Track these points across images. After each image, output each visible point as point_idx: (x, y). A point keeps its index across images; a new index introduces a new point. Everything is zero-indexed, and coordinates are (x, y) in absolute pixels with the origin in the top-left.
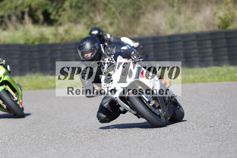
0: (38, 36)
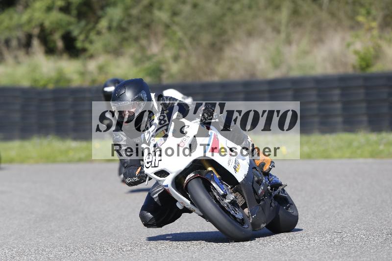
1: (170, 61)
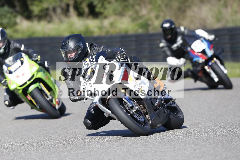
1: (154, 19)
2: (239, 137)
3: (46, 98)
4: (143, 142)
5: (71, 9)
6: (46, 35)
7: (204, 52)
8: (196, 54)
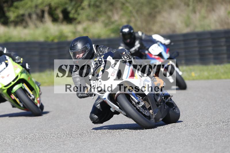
0: (57, 34)
2: (207, 137)
3: (29, 97)
4: (116, 142)
5: (46, 15)
6: (22, 40)
7: (160, 55)
8: (153, 56)
